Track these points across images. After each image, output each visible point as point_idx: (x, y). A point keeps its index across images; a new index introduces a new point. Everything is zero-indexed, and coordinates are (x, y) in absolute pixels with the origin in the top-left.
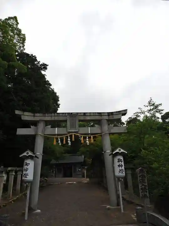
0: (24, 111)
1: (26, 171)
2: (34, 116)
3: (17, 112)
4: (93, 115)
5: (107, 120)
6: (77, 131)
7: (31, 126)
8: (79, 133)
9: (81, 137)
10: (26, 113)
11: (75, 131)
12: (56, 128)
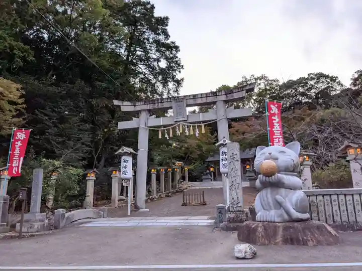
0: (123, 100)
1: (125, 168)
2: (135, 106)
3: (116, 102)
4: (205, 96)
5: (224, 101)
6: (186, 119)
7: (133, 118)
8: (188, 121)
9: (190, 126)
10: (126, 103)
11: (184, 119)
12: (161, 118)
